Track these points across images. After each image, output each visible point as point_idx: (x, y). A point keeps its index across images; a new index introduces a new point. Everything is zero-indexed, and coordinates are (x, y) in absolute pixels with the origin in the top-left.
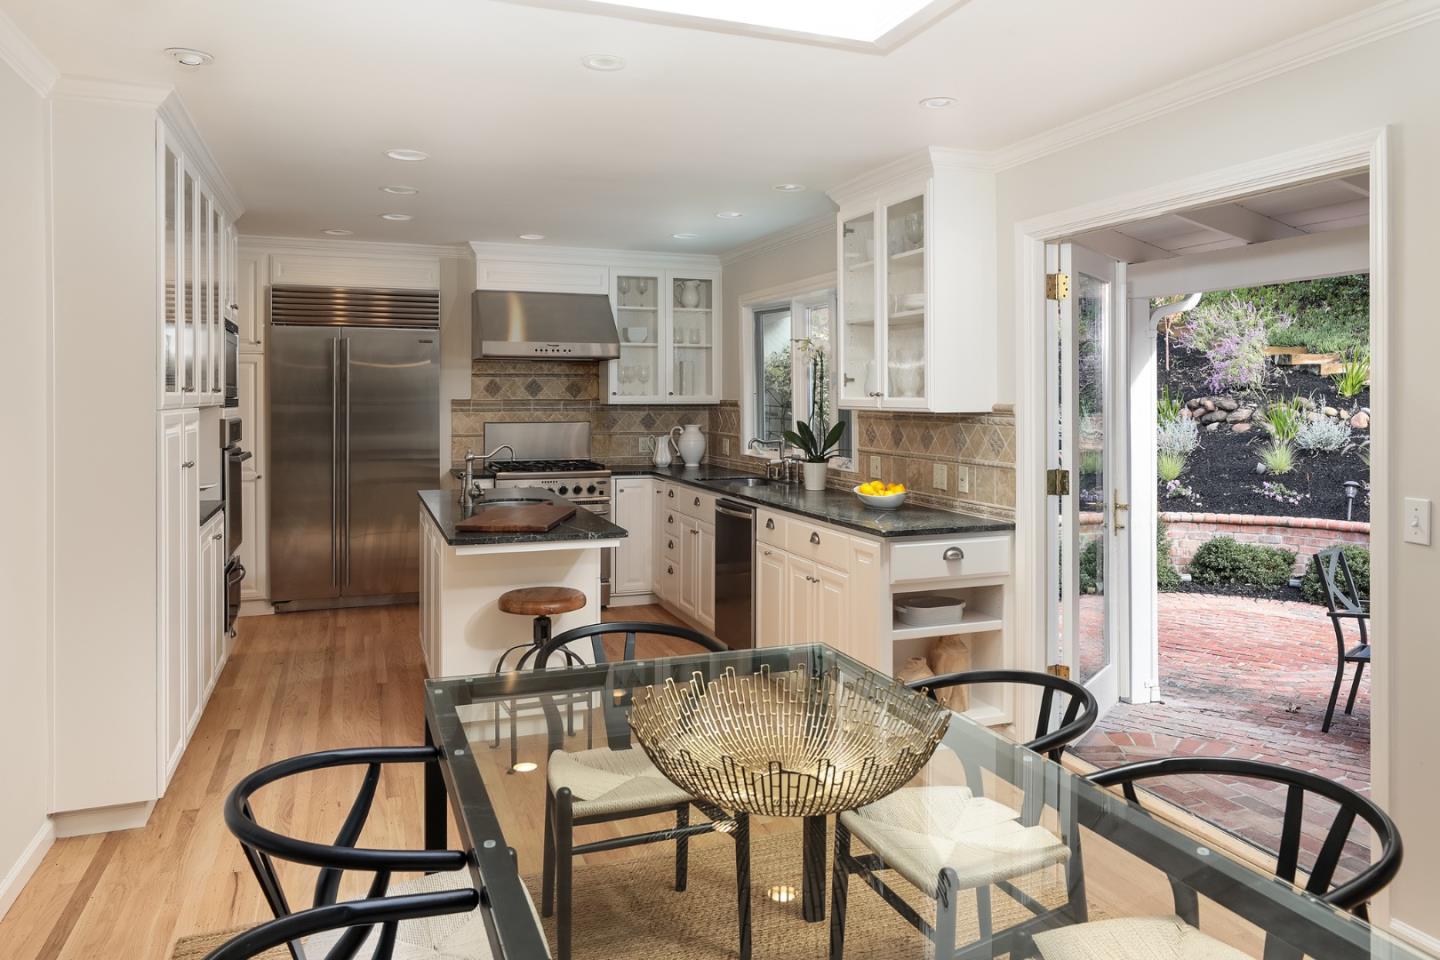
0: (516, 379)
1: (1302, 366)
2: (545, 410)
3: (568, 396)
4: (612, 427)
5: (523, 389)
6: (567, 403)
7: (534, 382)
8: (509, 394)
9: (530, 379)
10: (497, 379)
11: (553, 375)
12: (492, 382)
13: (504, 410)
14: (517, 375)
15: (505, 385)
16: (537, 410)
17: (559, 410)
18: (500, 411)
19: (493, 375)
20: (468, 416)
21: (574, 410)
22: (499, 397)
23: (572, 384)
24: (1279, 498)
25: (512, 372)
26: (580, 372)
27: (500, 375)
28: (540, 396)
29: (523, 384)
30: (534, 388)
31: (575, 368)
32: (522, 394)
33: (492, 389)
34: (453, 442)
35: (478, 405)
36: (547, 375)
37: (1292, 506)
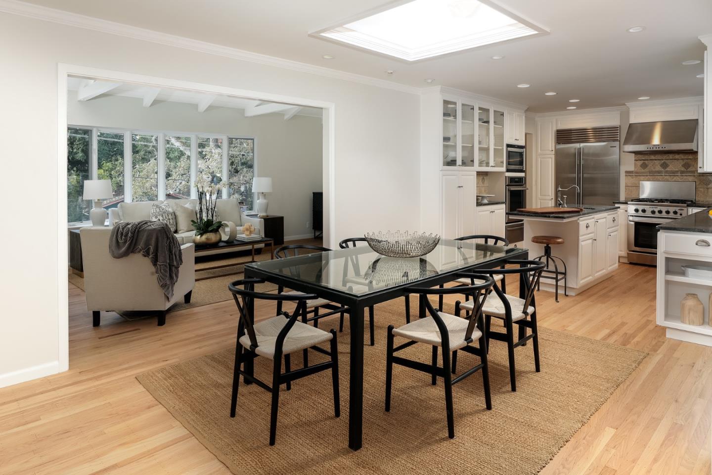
0: (656, 161)
2: (670, 176)
3: (683, 169)
4: (709, 184)
5: (659, 166)
6: (682, 172)
7: (665, 163)
8: (652, 168)
9: (663, 161)
10: (646, 162)
11: (675, 159)
12: (644, 163)
13: (650, 175)
14: (656, 160)
15: (650, 164)
16: (666, 176)
17: (678, 176)
18: (647, 176)
19: (644, 160)
20: (633, 178)
21: (686, 176)
22: (647, 170)
23: (685, 163)
25: (654, 158)
26: (690, 158)
27: (647, 160)
28: (668, 169)
29: (659, 163)
30: (664, 166)
31: (687, 155)
32: (658, 168)
33: (644, 166)
34: (626, 189)
35: (637, 173)
36: (671, 159)
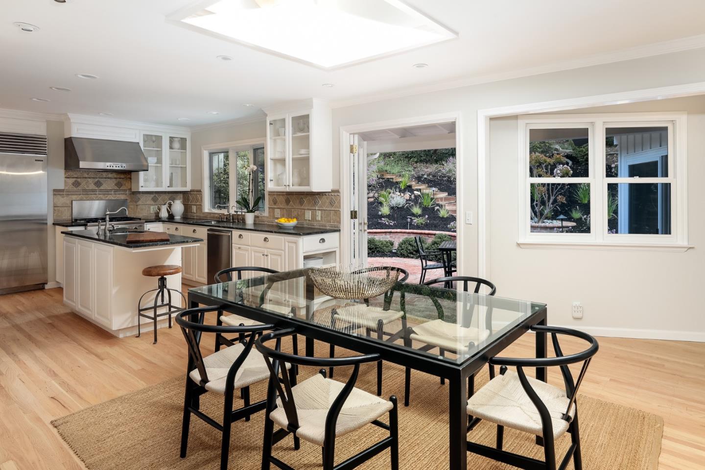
0: (89, 180)
1: (387, 178)
2: (104, 194)
3: (116, 188)
4: (138, 202)
5: (93, 184)
6: (116, 191)
7: (98, 181)
8: (85, 187)
9: (96, 180)
10: (79, 180)
11: (109, 178)
12: (76, 181)
13: (83, 194)
14: (89, 178)
15: (83, 183)
16: (100, 194)
17: (111, 194)
18: (80, 195)
19: (77, 178)
20: (63, 197)
21: (119, 194)
22: (79, 188)
23: (118, 182)
24: (387, 223)
25: (87, 176)
26: (122, 177)
27: (80, 178)
28: (102, 188)
29: (93, 182)
30: (98, 184)
31: (119, 175)
32: (92, 186)
33: (76, 184)
34: (54, 210)
35: (68, 192)
36: (105, 178)
37: (391, 226)
